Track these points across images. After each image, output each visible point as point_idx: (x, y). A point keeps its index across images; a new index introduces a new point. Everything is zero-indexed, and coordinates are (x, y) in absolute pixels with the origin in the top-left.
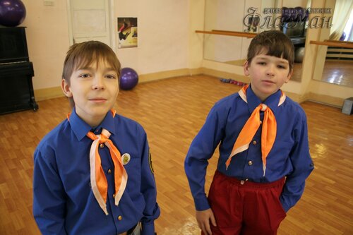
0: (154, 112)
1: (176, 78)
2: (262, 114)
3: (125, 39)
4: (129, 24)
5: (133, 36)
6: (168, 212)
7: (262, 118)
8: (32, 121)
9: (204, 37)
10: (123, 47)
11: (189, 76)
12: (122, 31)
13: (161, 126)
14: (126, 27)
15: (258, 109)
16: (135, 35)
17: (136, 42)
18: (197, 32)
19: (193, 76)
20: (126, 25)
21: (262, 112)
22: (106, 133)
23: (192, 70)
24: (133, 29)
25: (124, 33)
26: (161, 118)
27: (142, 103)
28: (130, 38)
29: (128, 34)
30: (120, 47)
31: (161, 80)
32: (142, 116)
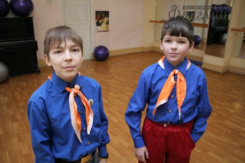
0: (119, 77)
1: (135, 53)
2: (175, 76)
3: (100, 26)
4: (103, 15)
5: (106, 24)
6: (127, 146)
7: (176, 79)
8: (35, 81)
9: (155, 25)
10: (99, 31)
11: (145, 52)
12: (98, 20)
13: (124, 87)
14: (101, 18)
15: (172, 73)
16: (108, 23)
17: (108, 28)
18: (151, 21)
19: (147, 52)
20: (101, 16)
21: (175, 75)
22: (77, 86)
23: (147, 48)
24: (106, 19)
25: (100, 22)
26: (124, 81)
27: (111, 70)
28: (104, 25)
29: (102, 22)
30: (97, 31)
31: (125, 55)
32: (111, 79)
